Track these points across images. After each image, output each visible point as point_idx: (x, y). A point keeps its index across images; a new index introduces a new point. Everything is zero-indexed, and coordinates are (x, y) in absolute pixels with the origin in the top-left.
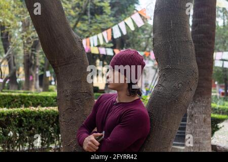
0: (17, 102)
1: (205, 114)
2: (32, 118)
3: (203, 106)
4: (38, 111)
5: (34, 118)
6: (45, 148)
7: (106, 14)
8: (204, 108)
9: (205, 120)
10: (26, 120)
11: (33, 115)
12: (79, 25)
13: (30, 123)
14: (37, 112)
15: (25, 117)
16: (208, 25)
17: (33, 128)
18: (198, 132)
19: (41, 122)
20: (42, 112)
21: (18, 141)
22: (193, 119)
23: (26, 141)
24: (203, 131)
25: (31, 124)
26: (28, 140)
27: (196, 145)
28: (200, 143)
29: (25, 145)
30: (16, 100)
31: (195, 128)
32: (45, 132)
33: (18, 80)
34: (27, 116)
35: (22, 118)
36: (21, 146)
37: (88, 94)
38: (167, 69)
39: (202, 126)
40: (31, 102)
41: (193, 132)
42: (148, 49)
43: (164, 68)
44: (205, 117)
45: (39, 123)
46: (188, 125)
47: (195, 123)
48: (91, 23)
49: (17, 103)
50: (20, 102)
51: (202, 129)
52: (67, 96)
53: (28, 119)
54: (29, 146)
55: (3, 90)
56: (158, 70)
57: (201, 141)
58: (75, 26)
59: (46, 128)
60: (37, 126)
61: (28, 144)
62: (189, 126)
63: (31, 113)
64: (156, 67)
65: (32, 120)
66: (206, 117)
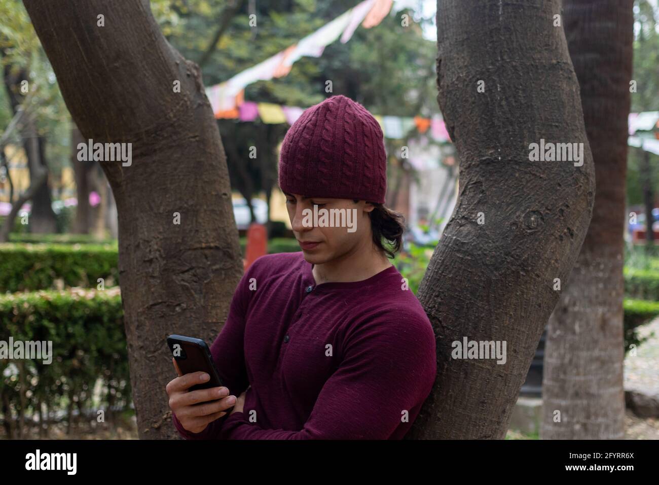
0: (42, 270)
1: (603, 303)
2: (74, 321)
3: (598, 280)
4: (94, 300)
5: (81, 322)
6: (119, 412)
7: (303, 10)
8: (601, 286)
9: (604, 324)
10: (57, 328)
11: (77, 314)
12: (226, 42)
13: (69, 336)
14: (91, 303)
15: (55, 320)
16: (610, 25)
17: (80, 353)
18: (582, 362)
19: (101, 332)
20: (107, 303)
21: (34, 393)
22: (569, 321)
23: (61, 392)
24: (598, 359)
25: (73, 342)
26: (66, 388)
27: (579, 402)
28: (590, 396)
29: (58, 404)
30: (38, 266)
31: (573, 348)
32: (116, 362)
33: (57, 206)
34: (58, 315)
35: (46, 323)
36: (44, 407)
37: (221, 254)
38: (488, 163)
39: (596, 342)
40: (82, 272)
41: (567, 360)
42: (425, 111)
43: (476, 160)
44: (604, 314)
45: (96, 336)
46: (552, 339)
47: (574, 333)
48: (258, 37)
49: (42, 276)
50: (51, 272)
51: (596, 353)
52: (151, 261)
53: (62, 326)
54: (70, 408)
55: (13, 236)
56: (457, 171)
57: (594, 390)
58: (213, 48)
59: (119, 352)
60: (93, 348)
61: (64, 401)
62: (556, 341)
63: (74, 306)
64: (451, 161)
65: (77, 330)
66: (608, 315)
